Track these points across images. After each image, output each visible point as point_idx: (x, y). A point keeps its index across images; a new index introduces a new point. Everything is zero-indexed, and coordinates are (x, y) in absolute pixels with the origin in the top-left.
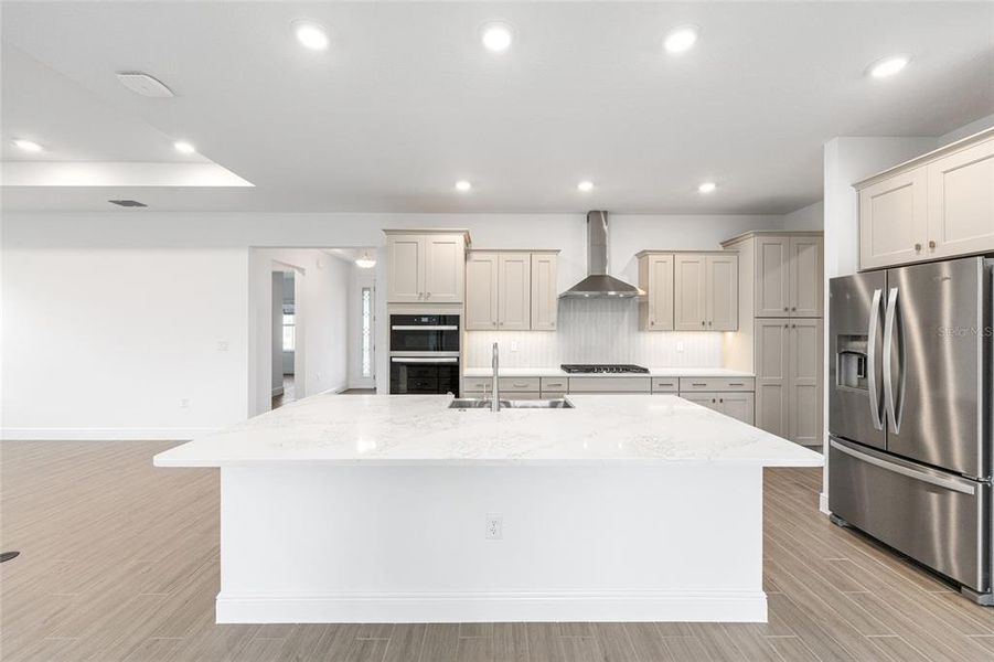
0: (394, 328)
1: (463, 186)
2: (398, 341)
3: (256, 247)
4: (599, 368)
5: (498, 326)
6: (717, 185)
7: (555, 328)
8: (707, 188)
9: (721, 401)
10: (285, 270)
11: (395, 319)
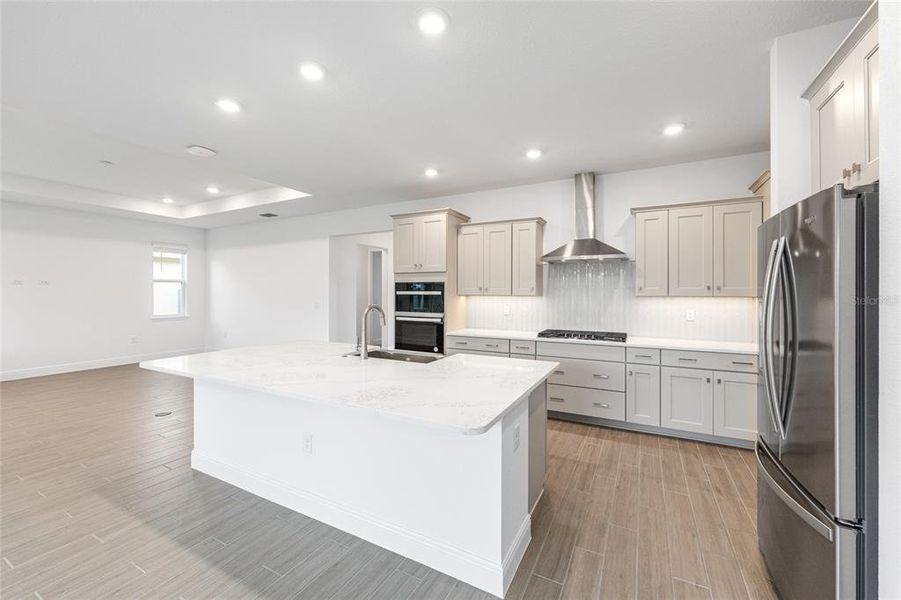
0: (398, 293)
1: (431, 173)
2: (401, 304)
3: (335, 236)
4: (569, 334)
5: (483, 291)
6: (686, 126)
7: (534, 293)
8: (673, 130)
9: (719, 381)
10: (376, 250)
11: (399, 286)
